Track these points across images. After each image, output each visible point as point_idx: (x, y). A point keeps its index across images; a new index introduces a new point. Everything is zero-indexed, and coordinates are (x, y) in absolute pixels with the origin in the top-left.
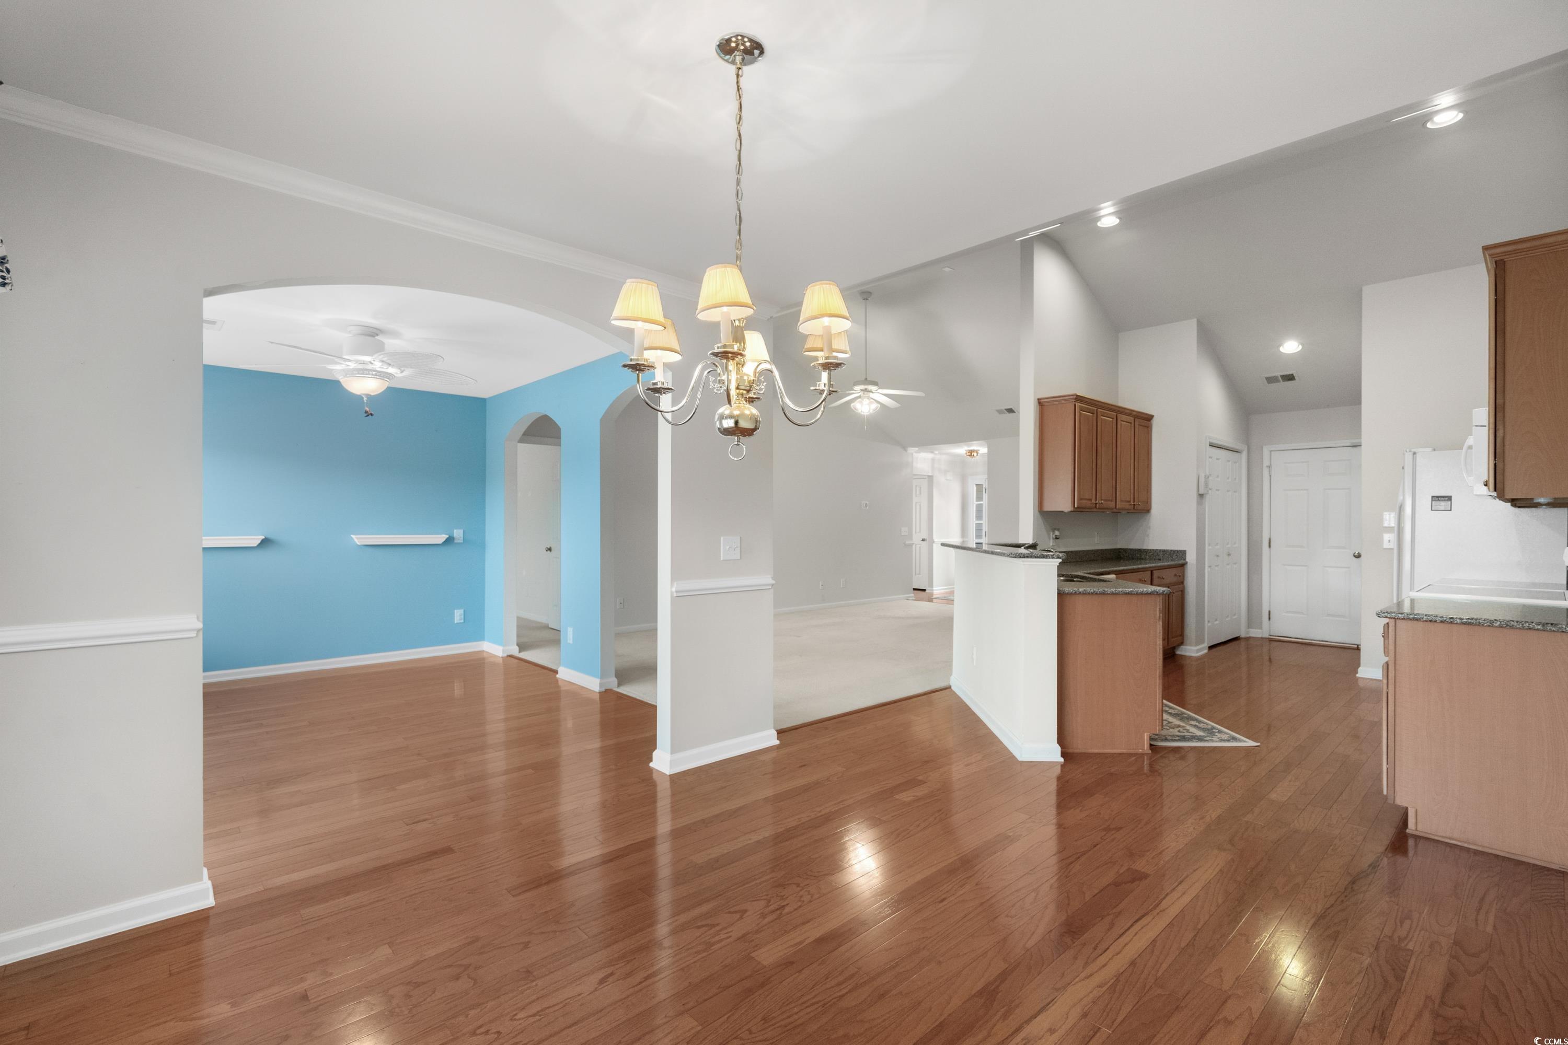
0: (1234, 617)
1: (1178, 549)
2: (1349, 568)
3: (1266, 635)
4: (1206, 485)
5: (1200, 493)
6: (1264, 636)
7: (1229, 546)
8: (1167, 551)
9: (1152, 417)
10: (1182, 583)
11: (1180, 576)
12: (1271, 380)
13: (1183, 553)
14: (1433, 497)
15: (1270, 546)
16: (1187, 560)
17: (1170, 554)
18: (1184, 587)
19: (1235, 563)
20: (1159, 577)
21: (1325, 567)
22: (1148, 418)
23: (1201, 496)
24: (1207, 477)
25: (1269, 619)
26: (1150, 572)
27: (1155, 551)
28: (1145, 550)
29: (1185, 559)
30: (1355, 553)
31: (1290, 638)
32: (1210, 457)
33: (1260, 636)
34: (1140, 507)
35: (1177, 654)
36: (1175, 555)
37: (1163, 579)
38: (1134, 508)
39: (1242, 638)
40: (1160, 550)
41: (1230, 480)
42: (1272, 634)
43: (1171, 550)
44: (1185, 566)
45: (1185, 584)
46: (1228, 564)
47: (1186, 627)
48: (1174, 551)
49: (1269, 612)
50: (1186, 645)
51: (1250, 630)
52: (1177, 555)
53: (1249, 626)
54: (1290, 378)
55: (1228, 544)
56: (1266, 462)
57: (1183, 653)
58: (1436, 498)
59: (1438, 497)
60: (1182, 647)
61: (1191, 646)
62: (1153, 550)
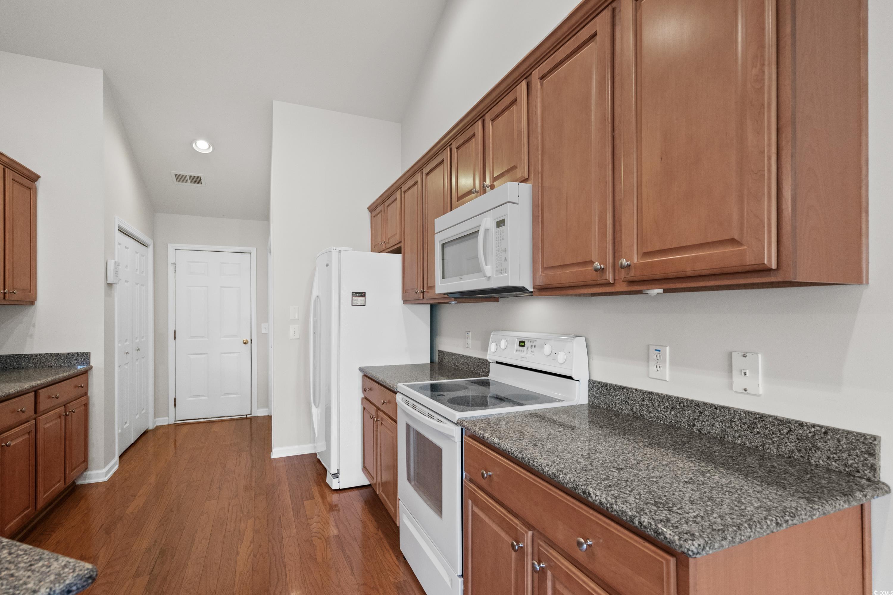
0: (143, 412)
1: (79, 351)
2: (239, 353)
3: (172, 421)
4: (116, 273)
5: (109, 282)
6: (170, 423)
7: (138, 340)
8: (63, 354)
9: (39, 177)
10: (86, 394)
11: (82, 387)
12: (180, 178)
13: (85, 357)
14: (353, 293)
15: (175, 338)
16: (92, 364)
17: (67, 359)
18: (88, 399)
19: (143, 358)
20: (49, 397)
21: (222, 353)
22: (33, 178)
23: (110, 285)
24: (117, 264)
25: (175, 405)
26: (33, 393)
27: (44, 357)
28: (27, 355)
29: (89, 363)
30: (244, 340)
31: (194, 419)
32: (120, 244)
33: (166, 423)
34: (15, 297)
35: (78, 485)
36: (74, 359)
37: (57, 398)
38: (4, 298)
39: (151, 430)
40: (51, 355)
41: (138, 272)
42: (177, 420)
43: (69, 354)
44: (89, 372)
45: (89, 394)
46: (137, 360)
47: (90, 446)
48: (73, 354)
49: (175, 399)
50: (91, 470)
51: (157, 419)
52: (76, 360)
53: (156, 416)
54: (197, 180)
55: (136, 338)
56: (171, 260)
57: (87, 481)
58: (355, 294)
59: (356, 293)
60: (88, 473)
61: (98, 468)
62: (40, 355)
